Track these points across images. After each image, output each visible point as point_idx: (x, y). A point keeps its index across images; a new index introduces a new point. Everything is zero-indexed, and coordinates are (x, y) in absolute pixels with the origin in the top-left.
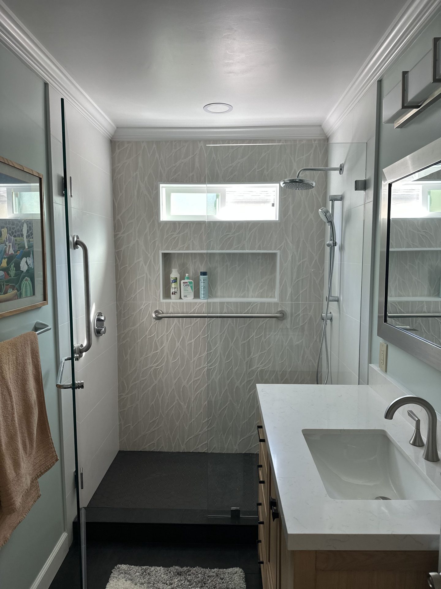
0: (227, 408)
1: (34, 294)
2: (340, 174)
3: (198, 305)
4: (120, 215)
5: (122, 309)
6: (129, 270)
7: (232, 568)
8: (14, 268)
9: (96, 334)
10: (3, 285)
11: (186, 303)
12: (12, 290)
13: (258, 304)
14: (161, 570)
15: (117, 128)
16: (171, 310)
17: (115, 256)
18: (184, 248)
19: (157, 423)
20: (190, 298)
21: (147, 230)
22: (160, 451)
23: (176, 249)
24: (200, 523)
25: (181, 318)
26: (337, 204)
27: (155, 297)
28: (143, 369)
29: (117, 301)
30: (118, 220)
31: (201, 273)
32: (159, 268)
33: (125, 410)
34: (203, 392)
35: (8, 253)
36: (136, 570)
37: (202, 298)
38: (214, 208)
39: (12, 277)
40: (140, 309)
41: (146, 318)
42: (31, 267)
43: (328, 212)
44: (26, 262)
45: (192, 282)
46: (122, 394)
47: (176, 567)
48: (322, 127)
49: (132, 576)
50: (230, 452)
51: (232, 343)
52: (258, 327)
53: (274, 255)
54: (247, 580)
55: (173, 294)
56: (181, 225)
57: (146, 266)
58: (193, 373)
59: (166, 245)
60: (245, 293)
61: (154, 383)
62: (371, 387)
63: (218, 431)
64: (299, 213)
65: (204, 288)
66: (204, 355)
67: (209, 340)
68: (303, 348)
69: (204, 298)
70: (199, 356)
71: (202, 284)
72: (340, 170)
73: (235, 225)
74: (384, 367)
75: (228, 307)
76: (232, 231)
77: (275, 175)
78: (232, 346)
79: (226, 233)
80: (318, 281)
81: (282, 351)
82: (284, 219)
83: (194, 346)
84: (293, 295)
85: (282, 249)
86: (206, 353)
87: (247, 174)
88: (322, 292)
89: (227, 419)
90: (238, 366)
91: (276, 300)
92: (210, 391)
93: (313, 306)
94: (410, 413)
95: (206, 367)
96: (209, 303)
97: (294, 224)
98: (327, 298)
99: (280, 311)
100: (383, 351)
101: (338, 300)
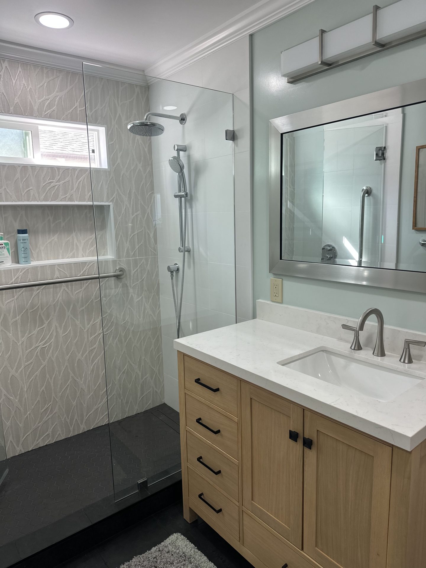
0: (69, 386)
2: (181, 124)
3: (21, 272)
11: (4, 271)
20: (9, 264)
31: (18, 230)
34: (37, 377)
37: (24, 263)
45: (8, 243)
48: (145, 72)
51: (69, 311)
58: (23, 356)
60: (74, 253)
62: (262, 320)
63: (60, 416)
64: (128, 162)
65: (25, 250)
66: (35, 332)
67: (40, 313)
68: (143, 304)
69: (27, 262)
70: (29, 335)
71: (22, 245)
72: (181, 120)
73: (59, 172)
74: (279, 299)
75: (60, 270)
76: (56, 179)
77: (100, 118)
78: (69, 316)
79: (49, 180)
80: (152, 235)
81: (124, 311)
82: (113, 167)
83: (20, 323)
84: (130, 251)
85: (114, 201)
86: (37, 329)
87: (68, 112)
88: (156, 245)
89: (70, 399)
90: (78, 336)
91: (114, 257)
92: (47, 373)
93: (150, 260)
94: (345, 327)
95: (40, 346)
96: (35, 268)
97: (124, 173)
98: (179, 249)
99: (119, 268)
100: (276, 285)
101: (189, 250)
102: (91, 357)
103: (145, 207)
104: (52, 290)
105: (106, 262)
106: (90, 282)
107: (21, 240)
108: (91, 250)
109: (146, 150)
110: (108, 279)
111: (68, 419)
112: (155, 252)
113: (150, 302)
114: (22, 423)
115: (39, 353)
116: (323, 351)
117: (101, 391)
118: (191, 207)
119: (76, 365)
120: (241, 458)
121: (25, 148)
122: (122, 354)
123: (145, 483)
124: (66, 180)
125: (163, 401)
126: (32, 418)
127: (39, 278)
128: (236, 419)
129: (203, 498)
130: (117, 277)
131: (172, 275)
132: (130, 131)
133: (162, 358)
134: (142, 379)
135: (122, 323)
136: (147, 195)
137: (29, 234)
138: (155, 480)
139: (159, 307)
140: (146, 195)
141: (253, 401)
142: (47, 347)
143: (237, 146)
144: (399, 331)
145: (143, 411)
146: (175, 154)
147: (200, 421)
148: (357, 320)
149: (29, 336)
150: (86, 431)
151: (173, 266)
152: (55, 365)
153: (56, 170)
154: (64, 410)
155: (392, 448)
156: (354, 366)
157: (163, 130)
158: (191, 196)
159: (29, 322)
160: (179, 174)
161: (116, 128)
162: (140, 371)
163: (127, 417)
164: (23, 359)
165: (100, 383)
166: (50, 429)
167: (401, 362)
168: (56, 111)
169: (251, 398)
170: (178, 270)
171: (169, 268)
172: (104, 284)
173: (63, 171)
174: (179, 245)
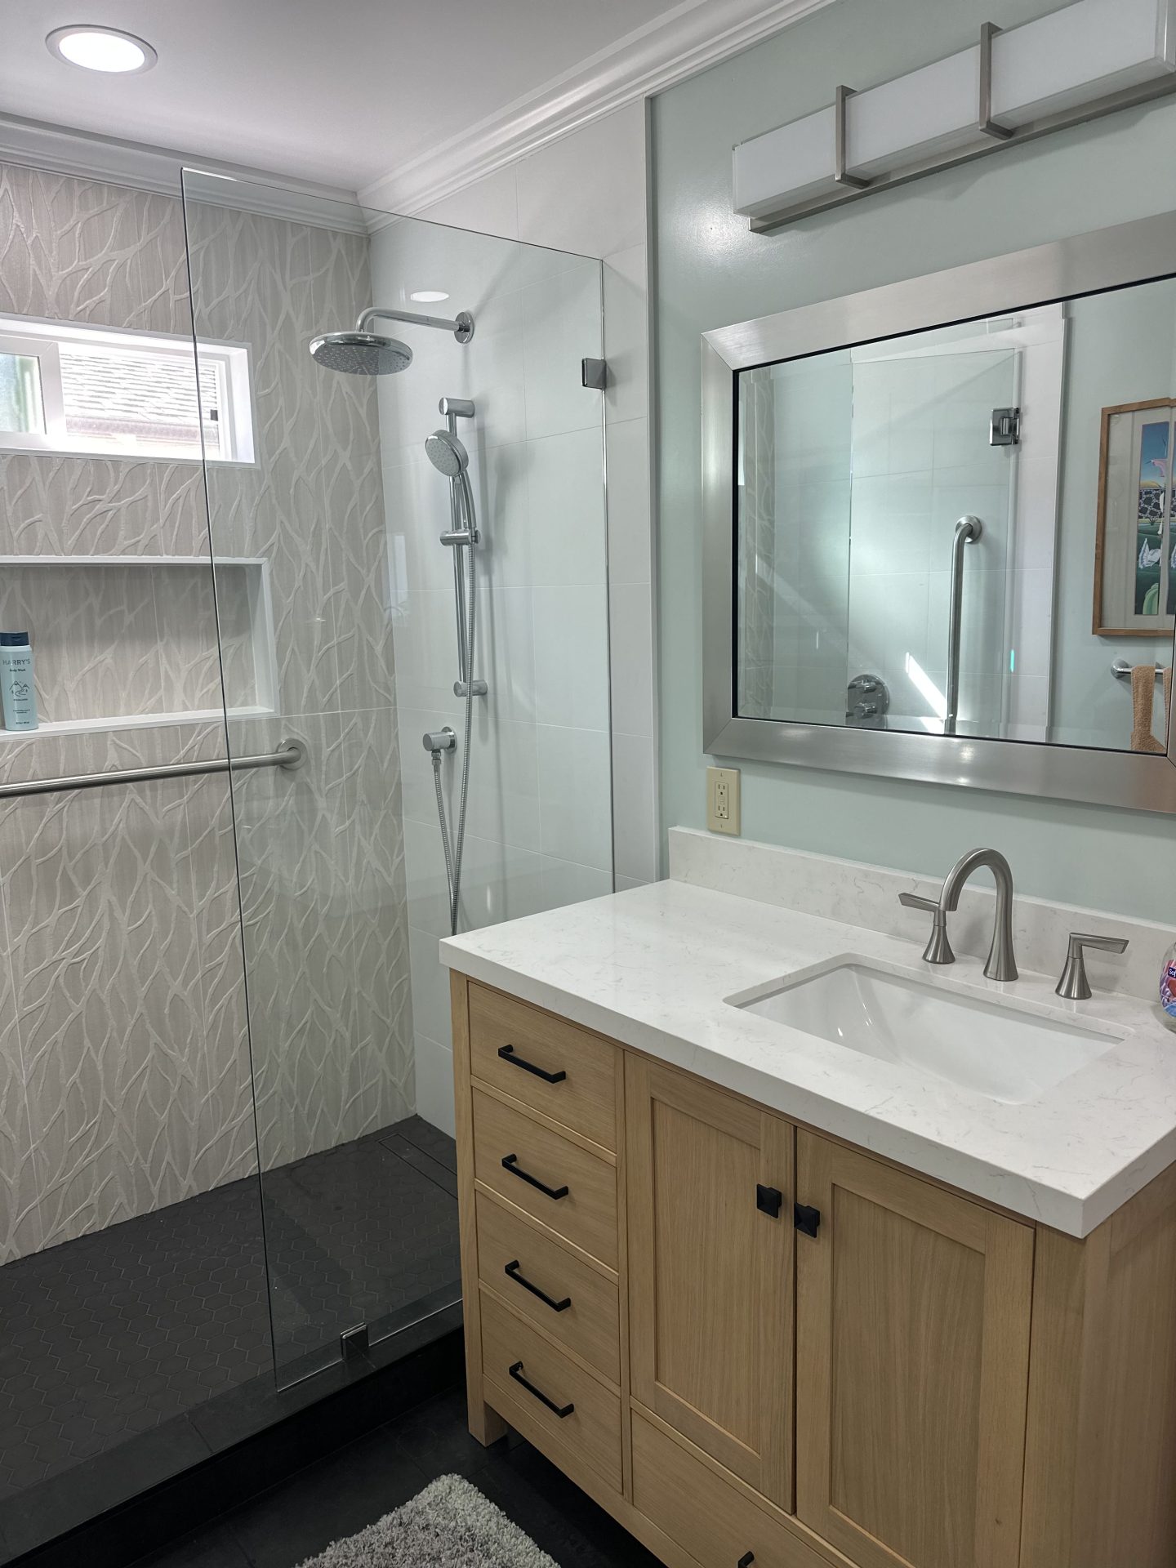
0: (148, 1070)
2: (460, 341)
3: (11, 751)
34: (58, 1047)
37: (18, 726)
48: (359, 197)
50: (169, 1203)
51: (145, 861)
58: (18, 988)
60: (161, 698)
62: (685, 882)
63: (123, 1153)
64: (311, 446)
65: (22, 690)
66: (50, 920)
67: (64, 868)
68: (356, 839)
69: (26, 723)
70: (33, 928)
71: (13, 677)
72: (460, 330)
73: (117, 471)
74: (731, 825)
75: (121, 747)
76: (107, 491)
77: (232, 322)
78: (146, 874)
79: (88, 496)
80: (379, 648)
81: (301, 859)
82: (270, 458)
83: (8, 897)
84: (318, 692)
85: (273, 555)
86: (58, 912)
87: (143, 304)
88: (392, 678)
89: (152, 1106)
90: (172, 932)
91: (272, 711)
92: (85, 1034)
93: (374, 718)
94: (907, 899)
95: (64, 959)
96: (51, 741)
97: (300, 477)
98: (456, 687)
99: (288, 741)
100: (722, 787)
101: (483, 692)
102: (210, 990)
103: (360, 569)
104: (97, 801)
105: (252, 722)
106: (206, 779)
107: (9, 663)
108: (208, 691)
109: (363, 412)
110: (255, 773)
111: (146, 1161)
112: (388, 696)
113: (376, 835)
114: (14, 1176)
115: (61, 980)
116: (848, 966)
117: (238, 1082)
118: (489, 572)
119: (166, 1011)
120: (625, 1263)
121: (22, 405)
122: (297, 980)
123: (362, 1337)
124: (138, 495)
125: (412, 1109)
126: (43, 1159)
127: (62, 767)
128: (611, 1156)
129: (522, 1376)
130: (282, 767)
131: (436, 759)
132: (317, 360)
133: (410, 989)
134: (353, 1049)
135: (296, 894)
136: (365, 539)
137: (32, 647)
138: (389, 1328)
139: (401, 849)
140: (362, 538)
141: (657, 1104)
142: (86, 961)
143: (614, 402)
144: (1054, 911)
145: (356, 1138)
146: (443, 423)
147: (514, 1164)
148: (940, 882)
149: (34, 930)
150: (197, 1194)
151: (439, 735)
152: (110, 1012)
153: (110, 467)
154: (134, 1138)
155: (1033, 1230)
156: (934, 1010)
157: (408, 359)
158: (489, 541)
159: (34, 891)
160: (454, 480)
161: (279, 352)
162: (347, 1026)
163: (311, 1156)
164: (17, 996)
165: (235, 1061)
166: (94, 1192)
167: (1061, 996)
168: (108, 302)
169: (652, 1099)
170: (453, 744)
171: (427, 741)
172: (245, 785)
173: (128, 470)
174: (455, 676)
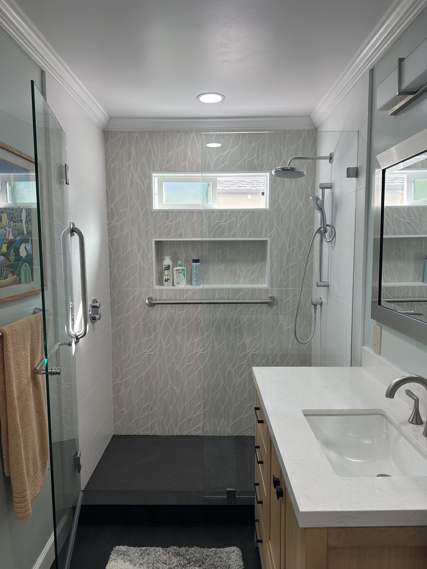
0: (220, 391)
1: (33, 280)
2: (330, 163)
3: (191, 292)
4: (114, 204)
5: (116, 296)
6: (123, 258)
7: (230, 547)
8: (14, 253)
9: (92, 320)
10: (4, 269)
11: (179, 290)
12: (11, 275)
13: (249, 290)
14: (160, 550)
15: (110, 118)
16: (164, 297)
17: (109, 244)
18: (177, 236)
19: (150, 407)
20: (183, 285)
21: (141, 218)
22: (154, 434)
23: (169, 237)
24: (197, 504)
25: (174, 305)
26: (327, 191)
27: (149, 284)
28: (136, 355)
29: (110, 288)
30: (112, 208)
31: (193, 260)
32: (152, 257)
33: (119, 395)
34: (195, 377)
35: (8, 238)
36: (134, 551)
37: (195, 285)
38: (206, 197)
39: (12, 262)
40: (133, 296)
41: (139, 305)
42: (30, 253)
43: (318, 199)
44: (25, 248)
45: (184, 269)
46: (116, 379)
47: (174, 547)
48: (311, 117)
49: (131, 557)
50: (222, 435)
51: (224, 328)
52: (249, 313)
53: (264, 243)
54: (244, 558)
55: (165, 281)
56: (174, 213)
57: (139, 253)
58: (186, 357)
59: (159, 232)
60: (236, 280)
61: (147, 368)
65: (197, 275)
66: (196, 340)
67: (201, 326)
69: (197, 284)
70: (192, 342)
71: (194, 272)
72: (330, 159)
73: (226, 214)
74: (378, 349)
75: (220, 293)
76: (223, 219)
77: (265, 165)
78: (224, 332)
79: (217, 221)
81: (273, 336)
82: (273, 207)
83: (186, 331)
84: (283, 281)
85: (272, 237)
86: (198, 338)
87: (238, 163)
88: (311, 278)
89: (220, 402)
90: (230, 350)
91: (267, 286)
92: (203, 375)
94: (408, 393)
95: (199, 352)
96: (201, 290)
97: (284, 212)
98: (317, 284)
99: (271, 296)
100: (376, 333)
101: (328, 286)
102: (240, 371)
103: (302, 241)
105: (260, 290)
106: (244, 306)
107: (194, 267)
108: (251, 279)
109: (309, 188)
110: (260, 305)
112: (309, 284)
113: (301, 332)
114: (180, 411)
115: (198, 358)
116: (382, 415)
117: (247, 404)
119: (226, 374)
124: (232, 220)
126: (189, 409)
131: (315, 308)
136: (305, 231)
137: (200, 263)
142: (205, 354)
151: (317, 300)
154: (213, 411)
159: (193, 331)
164: (186, 359)
165: (246, 396)
166: (201, 423)
170: (322, 304)
172: (256, 309)
173: (229, 213)
